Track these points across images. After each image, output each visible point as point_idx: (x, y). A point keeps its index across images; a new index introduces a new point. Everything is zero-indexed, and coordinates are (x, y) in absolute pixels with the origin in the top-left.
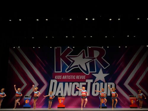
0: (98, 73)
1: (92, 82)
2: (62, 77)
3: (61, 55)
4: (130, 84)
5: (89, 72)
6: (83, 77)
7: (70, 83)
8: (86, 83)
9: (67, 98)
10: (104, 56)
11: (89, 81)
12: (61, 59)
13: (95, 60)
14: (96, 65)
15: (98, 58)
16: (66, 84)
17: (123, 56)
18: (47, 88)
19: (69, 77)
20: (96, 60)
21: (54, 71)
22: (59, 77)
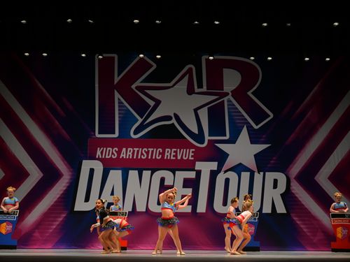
0: (235, 143)
1: (216, 169)
2: (119, 153)
3: (116, 82)
4: (335, 178)
5: (207, 138)
6: (188, 154)
7: (144, 172)
8: (195, 172)
9: (136, 220)
10: (255, 88)
11: (206, 167)
12: (117, 95)
13: (225, 99)
14: (229, 116)
15: (234, 93)
16: (133, 174)
17: (316, 88)
18: (68, 187)
19: (142, 154)
20: (229, 101)
21: (94, 132)
22: (110, 153)
